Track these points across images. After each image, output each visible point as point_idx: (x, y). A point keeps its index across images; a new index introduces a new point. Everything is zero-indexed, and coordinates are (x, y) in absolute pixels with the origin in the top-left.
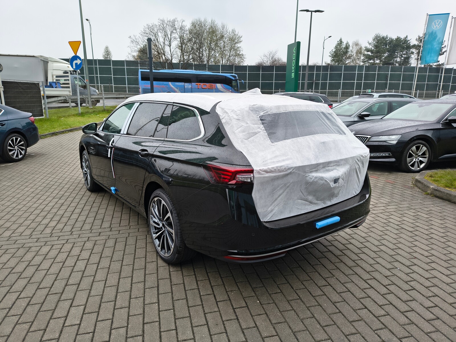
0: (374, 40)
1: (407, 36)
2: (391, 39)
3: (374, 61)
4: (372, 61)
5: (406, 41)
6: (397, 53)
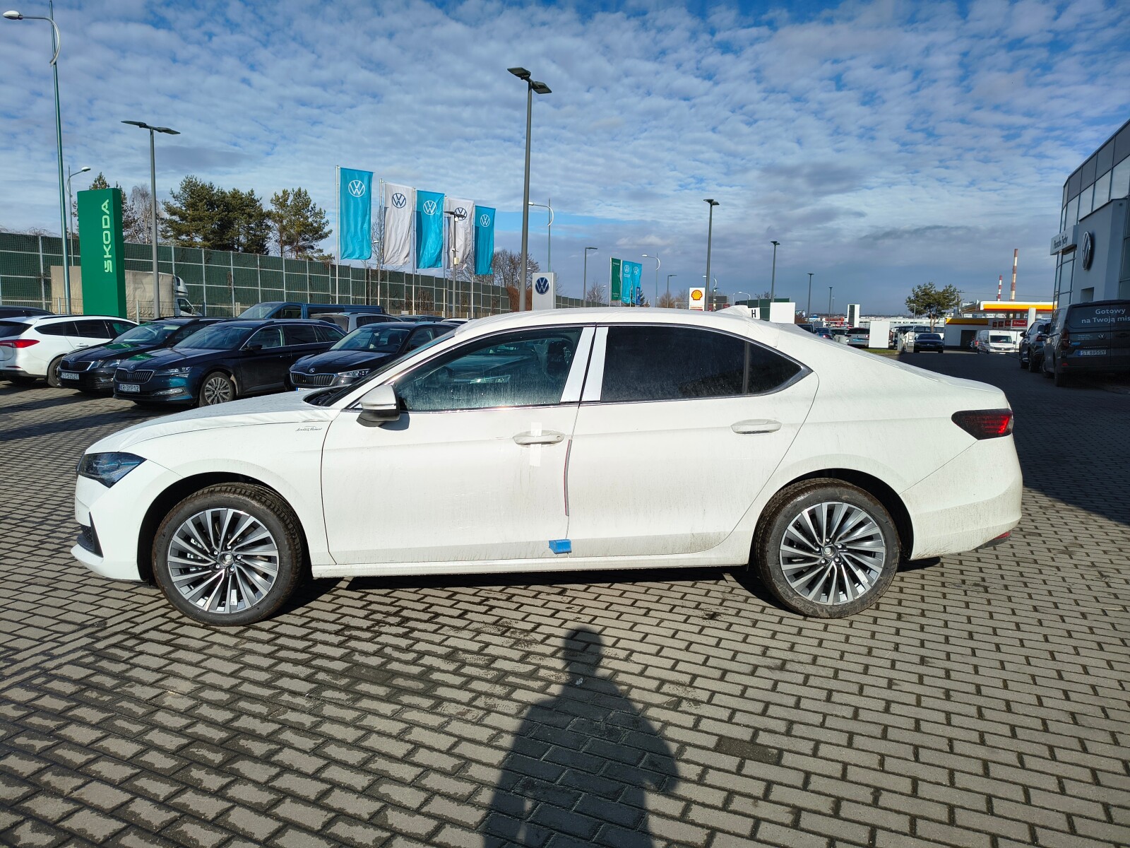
0: (184, 189)
1: (252, 191)
2: (222, 193)
3: (192, 238)
4: (184, 237)
5: (253, 202)
6: (238, 224)
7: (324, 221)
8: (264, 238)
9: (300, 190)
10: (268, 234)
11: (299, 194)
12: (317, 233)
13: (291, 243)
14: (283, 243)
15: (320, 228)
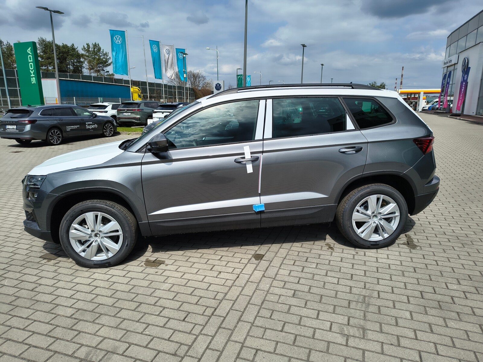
1: (73, 44)
6: (68, 60)
7: (108, 57)
8: (81, 67)
10: (82, 65)
11: (95, 45)
12: (105, 63)
13: (93, 69)
14: (90, 69)
15: (106, 61)
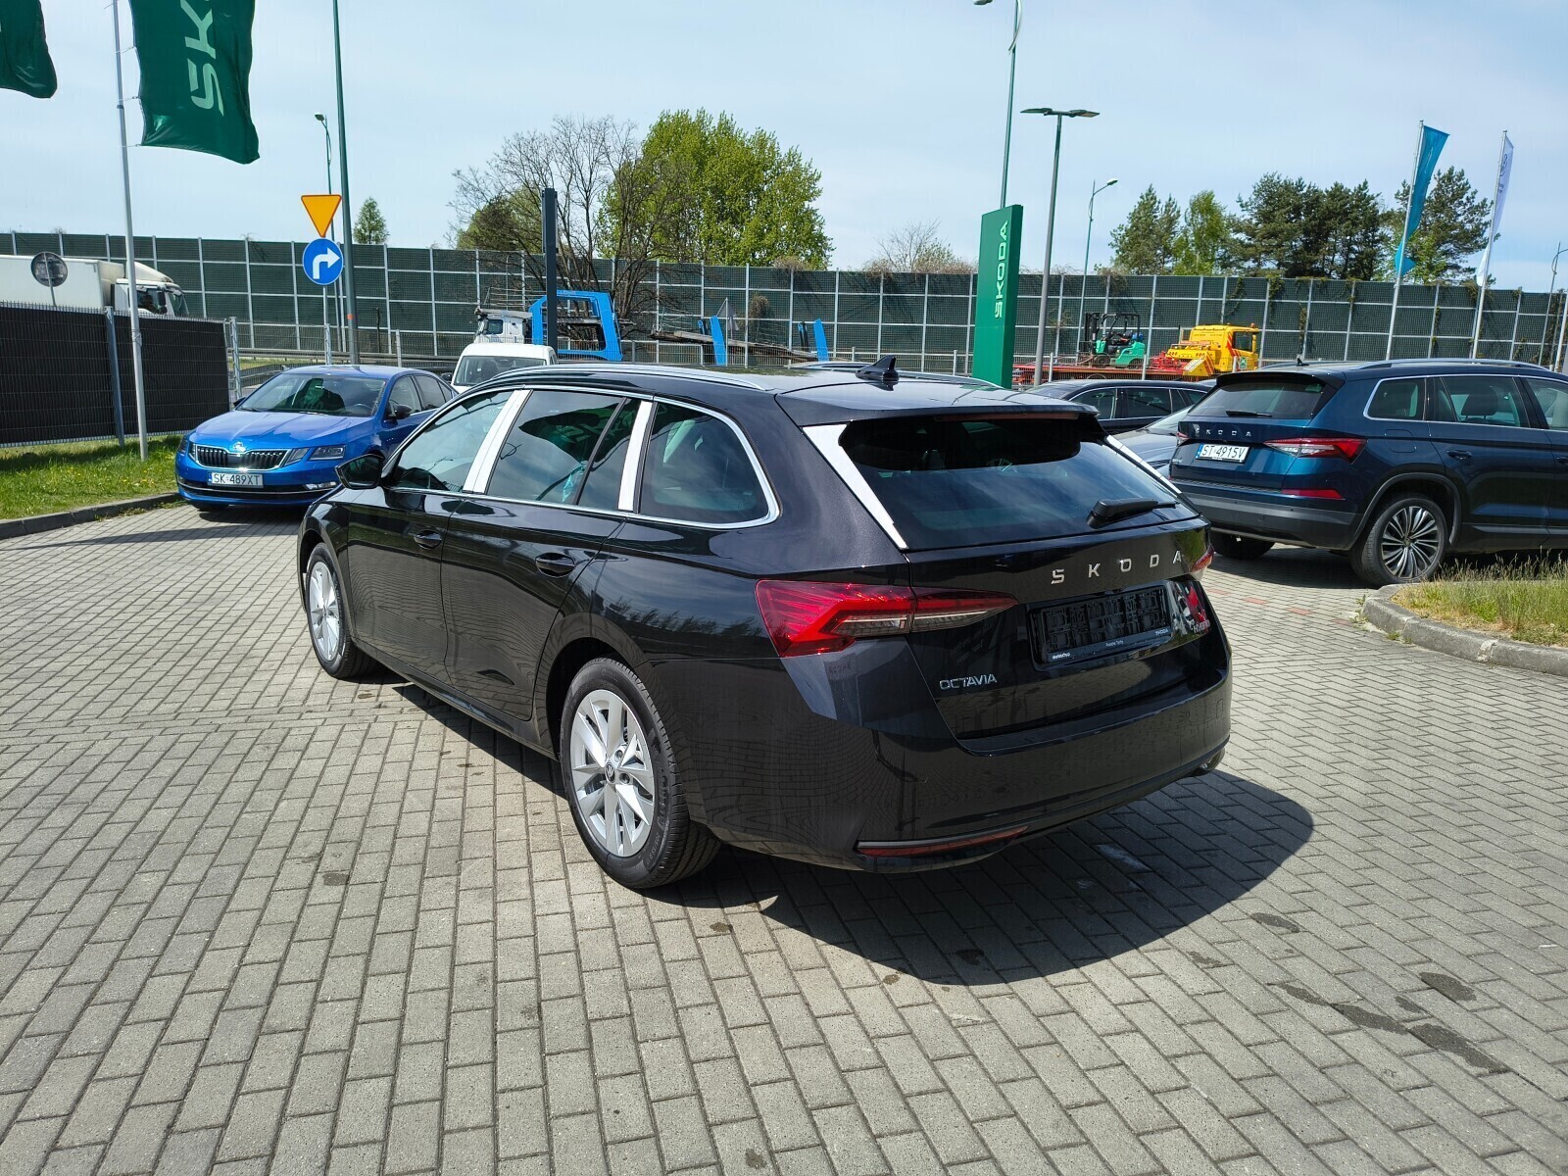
1: (1365, 183)
2: (1315, 192)
3: (1259, 265)
4: (1250, 264)
6: (1333, 237)
8: (1374, 256)
9: (1451, 171)
10: (1380, 249)
11: (1448, 179)
